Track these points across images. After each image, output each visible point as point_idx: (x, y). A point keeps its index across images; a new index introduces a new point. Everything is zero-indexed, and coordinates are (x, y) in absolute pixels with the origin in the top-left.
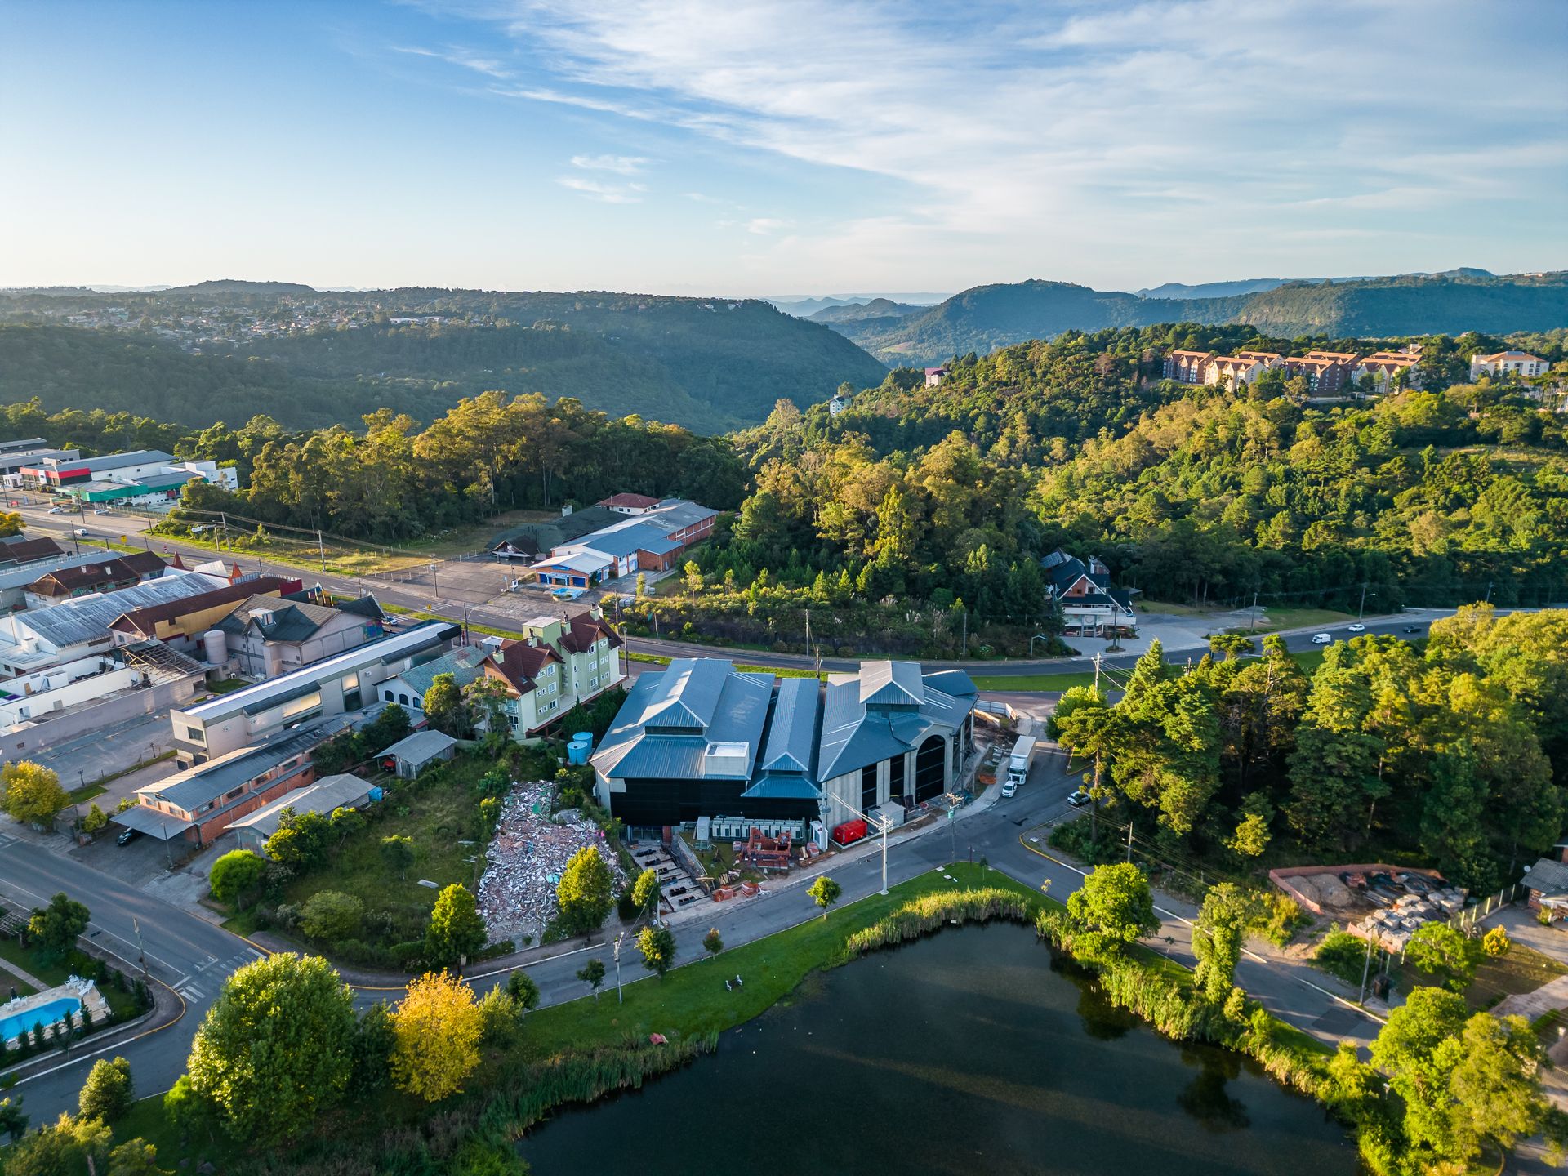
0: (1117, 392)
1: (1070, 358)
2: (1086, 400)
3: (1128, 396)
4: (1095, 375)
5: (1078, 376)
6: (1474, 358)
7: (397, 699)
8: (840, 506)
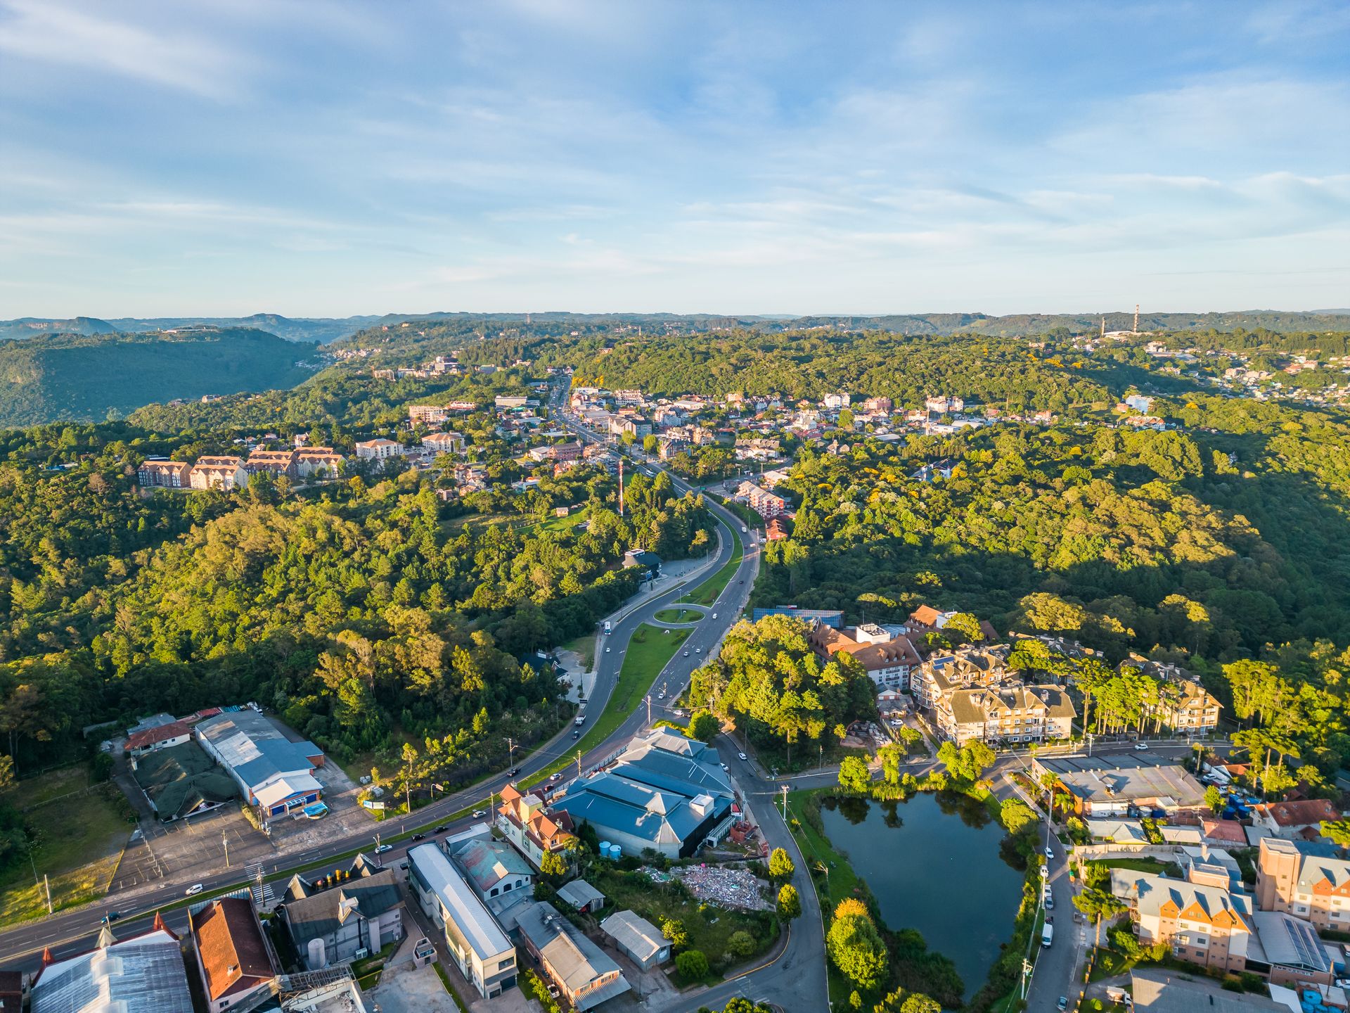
4: (92, 493)
5: (73, 496)
6: (358, 445)
7: (501, 891)
8: (427, 671)
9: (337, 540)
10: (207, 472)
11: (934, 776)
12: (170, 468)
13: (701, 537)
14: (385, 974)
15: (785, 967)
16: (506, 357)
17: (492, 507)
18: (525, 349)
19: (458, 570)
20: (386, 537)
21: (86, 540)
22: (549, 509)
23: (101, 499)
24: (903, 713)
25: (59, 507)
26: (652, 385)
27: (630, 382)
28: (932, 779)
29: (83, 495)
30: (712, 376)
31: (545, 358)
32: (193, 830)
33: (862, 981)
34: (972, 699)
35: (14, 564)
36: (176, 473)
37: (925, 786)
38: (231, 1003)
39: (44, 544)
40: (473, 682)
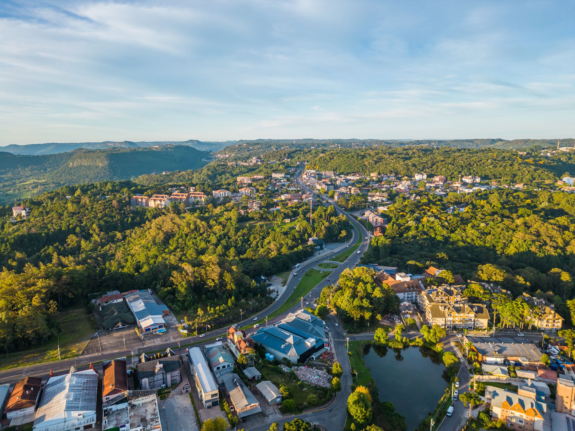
0: (124, 213)
1: (100, 202)
2: (115, 216)
3: (129, 214)
4: (113, 207)
5: (106, 208)
6: (213, 192)
7: (221, 368)
8: (213, 280)
9: (198, 229)
10: (155, 200)
11: (418, 340)
12: (142, 199)
13: (344, 233)
14: (171, 395)
15: (330, 411)
16: (281, 157)
17: (259, 218)
18: (289, 154)
19: (243, 243)
20: (217, 228)
21: (110, 225)
22: (282, 220)
23: (116, 210)
24: (411, 312)
25: (101, 212)
26: (339, 169)
27: (329, 168)
28: (417, 341)
29: (110, 208)
30: (365, 165)
31: (296, 158)
32: (116, 335)
33: (358, 420)
34: (440, 307)
35: (84, 233)
36: (144, 201)
37: (413, 343)
38: (110, 399)
39: (94, 226)
40: (231, 286)
